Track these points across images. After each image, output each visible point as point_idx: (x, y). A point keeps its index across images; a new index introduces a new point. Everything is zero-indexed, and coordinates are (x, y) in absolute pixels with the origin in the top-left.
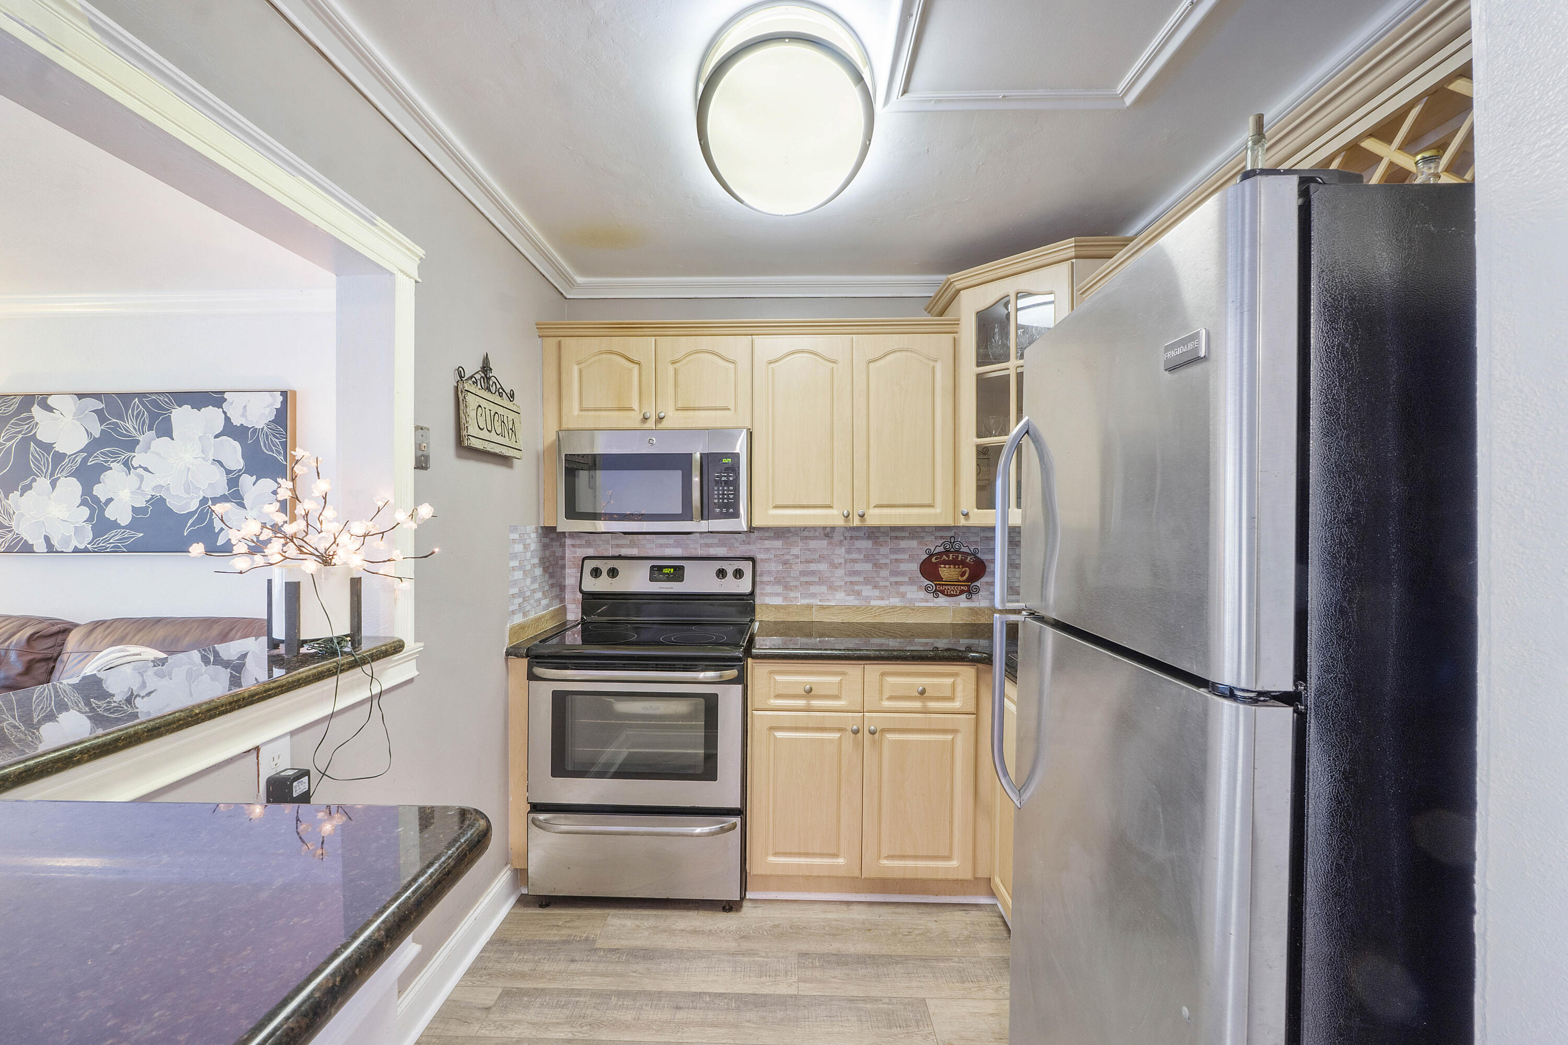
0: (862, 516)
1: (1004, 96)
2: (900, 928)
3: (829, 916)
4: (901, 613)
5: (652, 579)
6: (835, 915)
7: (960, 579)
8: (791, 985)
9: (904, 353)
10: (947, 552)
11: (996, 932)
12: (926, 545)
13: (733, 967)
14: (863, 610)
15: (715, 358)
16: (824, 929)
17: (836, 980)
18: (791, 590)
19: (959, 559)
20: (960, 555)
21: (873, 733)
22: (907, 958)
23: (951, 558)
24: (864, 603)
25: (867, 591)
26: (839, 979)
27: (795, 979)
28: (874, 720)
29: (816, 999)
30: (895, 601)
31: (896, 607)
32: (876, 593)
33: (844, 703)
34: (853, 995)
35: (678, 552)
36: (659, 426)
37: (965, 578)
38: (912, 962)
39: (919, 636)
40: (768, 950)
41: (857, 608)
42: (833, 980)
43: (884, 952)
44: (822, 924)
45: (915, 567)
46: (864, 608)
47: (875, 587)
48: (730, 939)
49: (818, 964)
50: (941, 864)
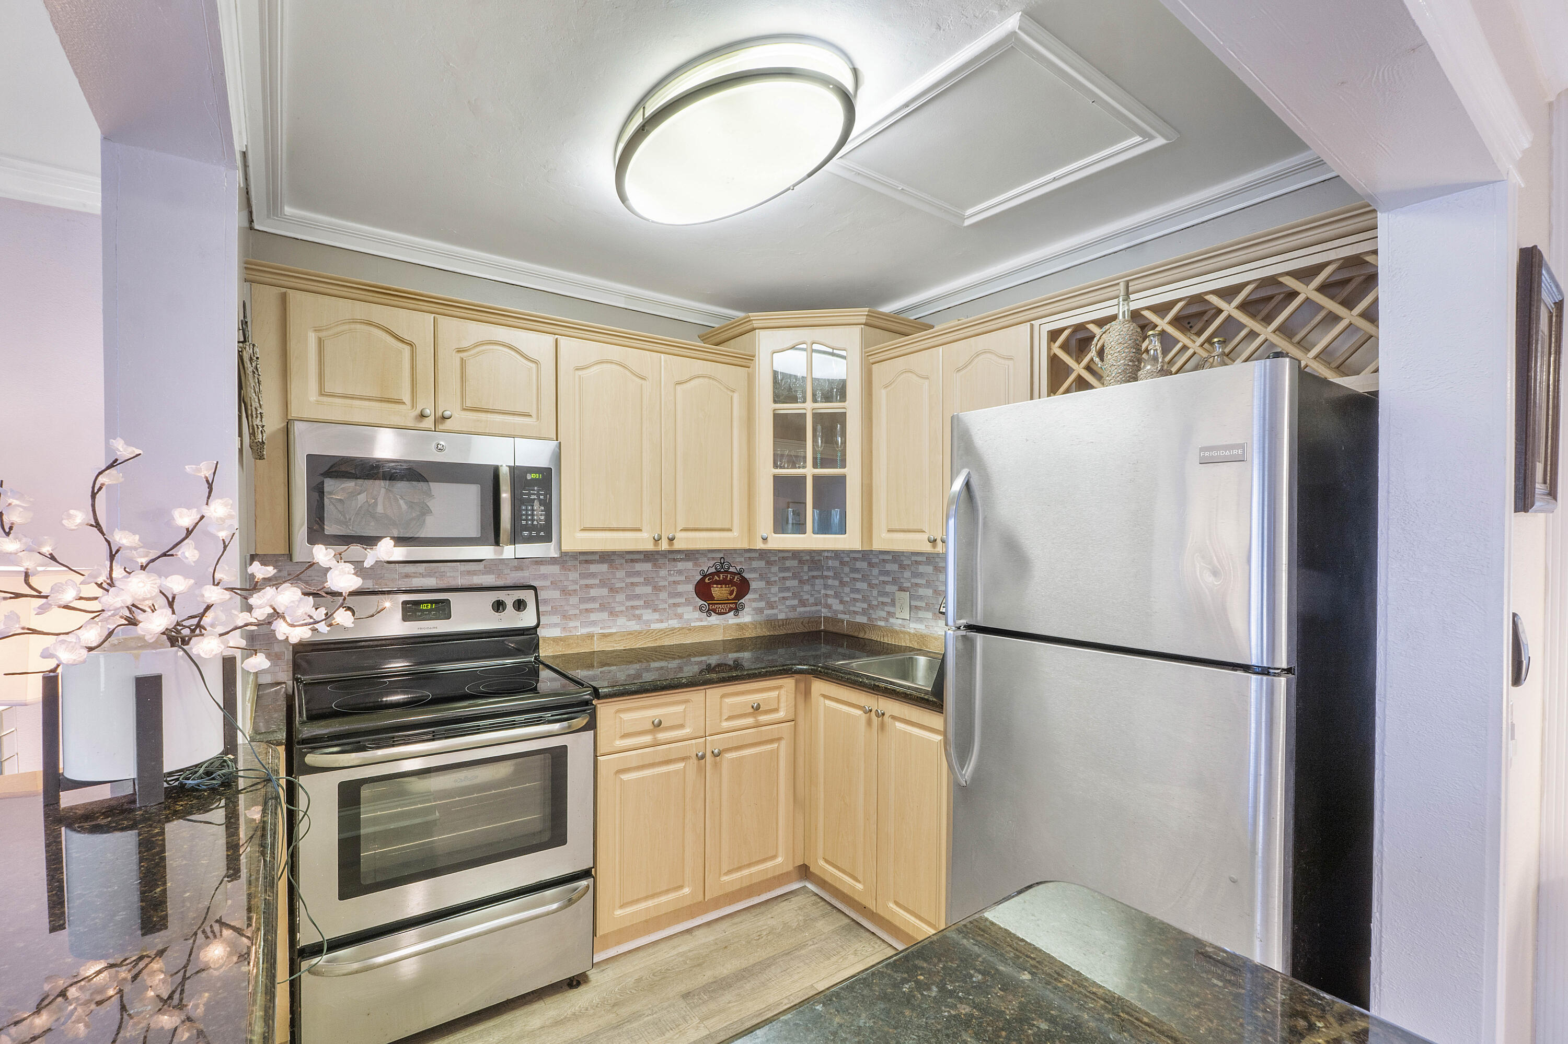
0: (671, 540)
1: (902, 189)
2: (749, 936)
3: (680, 950)
4: (680, 634)
5: (405, 618)
6: (686, 946)
7: (730, 597)
8: (697, 1028)
9: (706, 380)
10: (718, 573)
11: (821, 908)
12: (700, 566)
13: (628, 1038)
14: (645, 634)
15: (513, 353)
16: (686, 963)
17: (733, 1004)
18: (570, 619)
19: (728, 579)
20: (729, 575)
21: (715, 755)
22: (774, 958)
23: (721, 579)
24: (645, 628)
25: (648, 615)
26: (735, 1002)
27: (696, 1021)
28: (715, 742)
29: (729, 1029)
30: (674, 623)
31: (675, 629)
32: (656, 616)
33: (688, 731)
34: (756, 1009)
35: (431, 582)
36: (441, 427)
37: (733, 596)
38: (780, 960)
39: (695, 656)
40: (650, 1006)
41: (639, 633)
42: (730, 1005)
43: (751, 962)
44: (681, 959)
45: (691, 588)
46: (645, 632)
47: (655, 610)
48: (603, 1012)
49: (705, 997)
50: (769, 864)
